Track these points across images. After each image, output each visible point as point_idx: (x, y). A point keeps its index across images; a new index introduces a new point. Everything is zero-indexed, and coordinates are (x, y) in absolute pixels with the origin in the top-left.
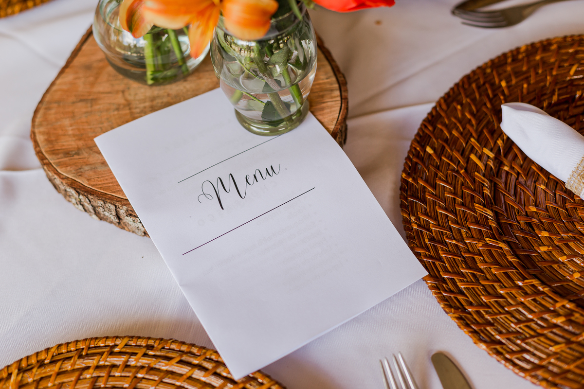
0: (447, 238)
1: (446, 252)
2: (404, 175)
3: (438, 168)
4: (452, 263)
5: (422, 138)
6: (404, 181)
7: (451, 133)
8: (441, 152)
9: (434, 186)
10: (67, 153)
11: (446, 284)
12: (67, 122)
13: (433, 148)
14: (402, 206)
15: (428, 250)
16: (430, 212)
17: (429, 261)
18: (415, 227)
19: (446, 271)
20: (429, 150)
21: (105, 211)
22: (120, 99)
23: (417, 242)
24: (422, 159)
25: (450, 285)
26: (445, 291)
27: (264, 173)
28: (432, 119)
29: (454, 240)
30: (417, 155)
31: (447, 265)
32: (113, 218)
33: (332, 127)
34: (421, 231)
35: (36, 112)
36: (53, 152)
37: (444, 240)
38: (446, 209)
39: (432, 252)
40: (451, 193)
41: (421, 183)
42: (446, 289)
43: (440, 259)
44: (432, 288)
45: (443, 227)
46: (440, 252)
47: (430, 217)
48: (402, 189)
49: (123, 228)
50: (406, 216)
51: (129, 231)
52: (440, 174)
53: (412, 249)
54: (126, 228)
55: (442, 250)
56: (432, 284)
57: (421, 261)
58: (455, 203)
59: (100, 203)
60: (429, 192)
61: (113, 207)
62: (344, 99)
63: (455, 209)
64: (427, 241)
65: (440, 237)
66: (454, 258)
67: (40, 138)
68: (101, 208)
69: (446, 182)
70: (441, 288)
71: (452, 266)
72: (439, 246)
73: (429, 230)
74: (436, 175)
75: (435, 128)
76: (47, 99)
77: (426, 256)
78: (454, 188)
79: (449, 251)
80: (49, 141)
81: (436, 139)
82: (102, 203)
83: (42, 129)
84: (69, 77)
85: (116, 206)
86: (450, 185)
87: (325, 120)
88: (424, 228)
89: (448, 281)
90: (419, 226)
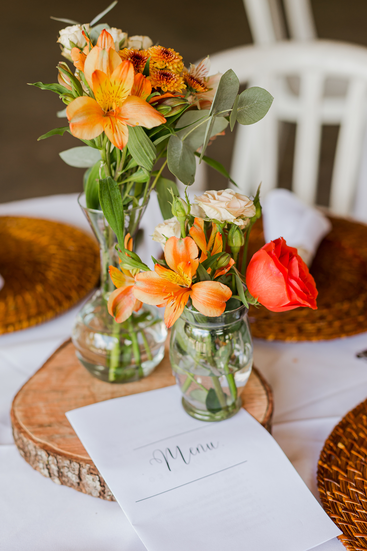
0: (358, 508)
1: (357, 518)
2: (320, 463)
3: (348, 458)
4: (362, 527)
5: (335, 437)
6: (320, 467)
7: (358, 435)
8: (350, 447)
9: (346, 472)
10: (41, 425)
11: (358, 542)
12: (41, 404)
13: (343, 443)
14: (319, 485)
15: (342, 516)
16: (343, 489)
17: (343, 525)
18: (331, 499)
19: (357, 532)
20: (341, 446)
21: (69, 471)
22: (86, 392)
23: (332, 511)
24: (335, 452)
25: (361, 543)
26: (357, 547)
27: (205, 447)
28: (343, 425)
29: (363, 510)
30: (331, 449)
31: (359, 529)
32: (75, 479)
33: (261, 419)
34: (336, 503)
35: (16, 397)
36: (29, 424)
37: (355, 510)
38: (356, 488)
39: (345, 518)
40: (359, 476)
41: (335, 468)
42: (358, 545)
43: (353, 524)
44: (345, 544)
45: (354, 500)
46: (352, 518)
47: (343, 493)
48: (319, 472)
49: (81, 490)
50: (322, 491)
51: (86, 493)
52: (350, 463)
53: (329, 515)
54: (84, 491)
55: (354, 516)
56: (346, 542)
57: (337, 524)
58: (363, 484)
59: (67, 462)
60: (342, 475)
61: (77, 466)
62: (271, 402)
63: (364, 489)
64: (341, 510)
65: (352, 508)
66: (364, 523)
67: (18, 414)
68: (66, 468)
69: (356, 469)
70: (353, 545)
71: (363, 529)
72: (351, 513)
73: (342, 502)
74: (347, 464)
75: (344, 431)
76: (26, 388)
77: (340, 521)
78: (363, 474)
79: (360, 518)
80: (26, 416)
81: (347, 438)
82: (68, 462)
83: (21, 408)
84: (44, 375)
85: (80, 465)
86: (360, 471)
87: (256, 414)
88: (338, 500)
89: (359, 540)
90: (333, 499)
